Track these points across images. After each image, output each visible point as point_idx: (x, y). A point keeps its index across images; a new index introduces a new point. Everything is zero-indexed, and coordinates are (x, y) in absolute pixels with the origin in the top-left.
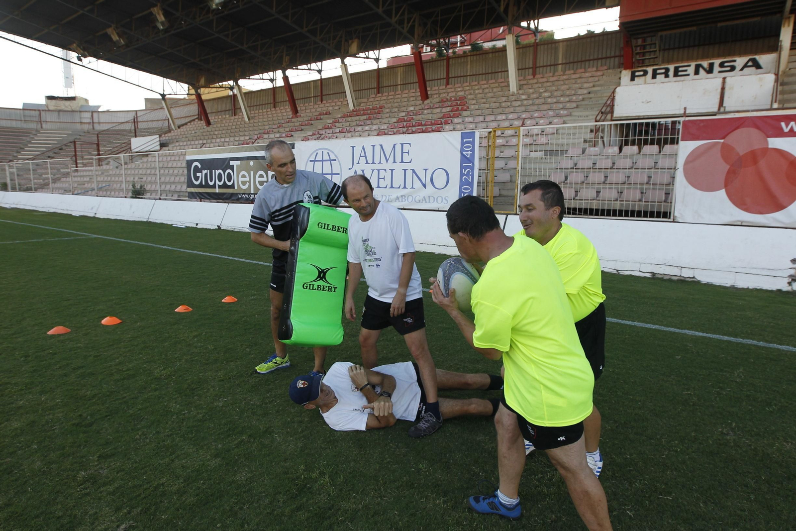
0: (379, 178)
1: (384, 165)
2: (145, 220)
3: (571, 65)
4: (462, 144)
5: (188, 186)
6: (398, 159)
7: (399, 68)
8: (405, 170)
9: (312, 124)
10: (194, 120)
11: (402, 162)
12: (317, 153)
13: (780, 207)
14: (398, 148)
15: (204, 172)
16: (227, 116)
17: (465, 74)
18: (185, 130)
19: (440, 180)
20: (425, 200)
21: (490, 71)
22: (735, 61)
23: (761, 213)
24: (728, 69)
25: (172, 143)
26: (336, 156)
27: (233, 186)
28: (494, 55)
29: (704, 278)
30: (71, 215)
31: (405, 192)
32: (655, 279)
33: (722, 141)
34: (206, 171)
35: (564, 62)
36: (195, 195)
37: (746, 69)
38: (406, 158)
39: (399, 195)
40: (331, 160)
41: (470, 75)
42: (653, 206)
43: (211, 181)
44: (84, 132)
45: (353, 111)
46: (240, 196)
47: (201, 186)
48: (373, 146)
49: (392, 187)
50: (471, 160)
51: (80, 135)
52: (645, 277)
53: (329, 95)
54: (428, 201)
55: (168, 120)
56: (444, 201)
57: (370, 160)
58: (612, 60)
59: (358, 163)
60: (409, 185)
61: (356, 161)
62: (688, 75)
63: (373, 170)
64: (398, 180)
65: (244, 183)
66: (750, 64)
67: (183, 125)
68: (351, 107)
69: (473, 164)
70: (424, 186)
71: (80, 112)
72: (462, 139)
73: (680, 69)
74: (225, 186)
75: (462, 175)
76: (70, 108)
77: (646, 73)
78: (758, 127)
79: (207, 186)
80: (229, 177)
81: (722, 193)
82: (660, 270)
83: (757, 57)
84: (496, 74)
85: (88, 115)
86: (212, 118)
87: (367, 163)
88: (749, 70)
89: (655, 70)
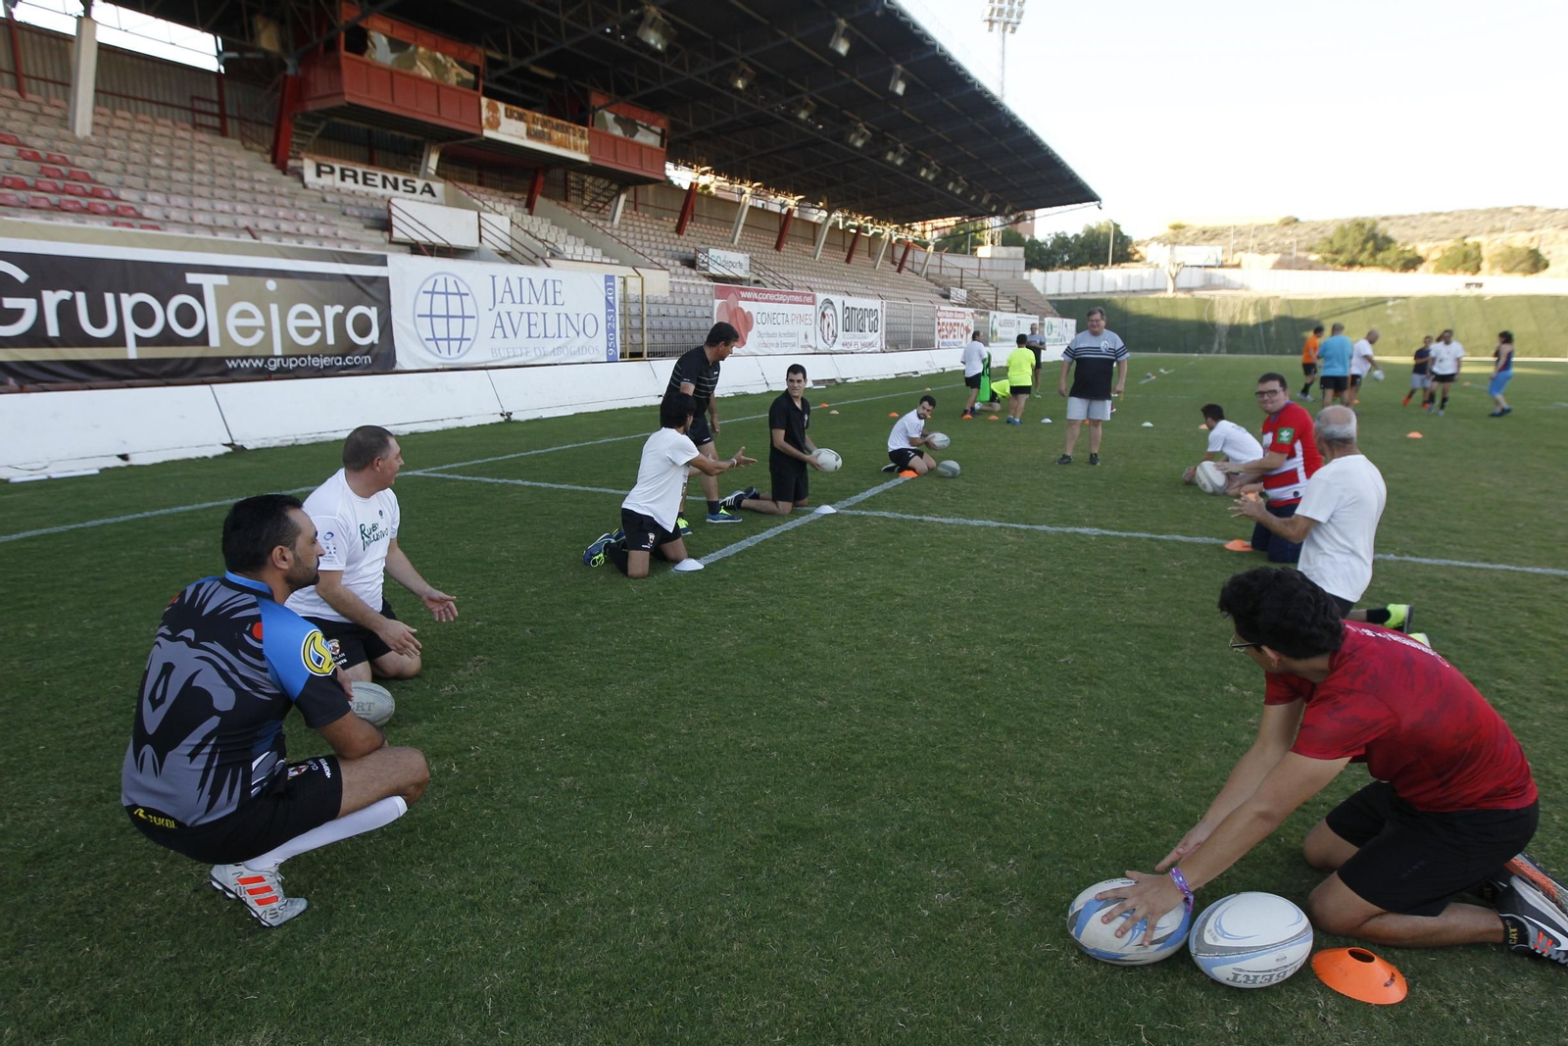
0: (529, 325)
1: (534, 307)
4: (606, 285)
6: (551, 300)
8: (559, 315)
11: (555, 304)
12: (436, 281)
15: (52, 299)
19: (591, 327)
20: (579, 351)
22: (414, 182)
24: (410, 189)
26: (469, 288)
27: (203, 339)
31: (560, 342)
34: (66, 295)
37: (425, 194)
38: (559, 299)
39: (556, 346)
40: (460, 295)
43: (99, 320)
46: (231, 364)
47: (36, 336)
48: (521, 280)
49: (545, 336)
50: (613, 307)
54: (581, 352)
56: (595, 351)
57: (518, 300)
59: (502, 302)
60: (563, 334)
61: (498, 299)
62: (376, 186)
63: (522, 313)
64: (552, 330)
66: (427, 189)
70: (578, 334)
72: (606, 282)
73: (369, 176)
75: (607, 322)
77: (333, 171)
80: (186, 316)
83: (431, 183)
87: (514, 302)
88: (427, 196)
89: (342, 170)
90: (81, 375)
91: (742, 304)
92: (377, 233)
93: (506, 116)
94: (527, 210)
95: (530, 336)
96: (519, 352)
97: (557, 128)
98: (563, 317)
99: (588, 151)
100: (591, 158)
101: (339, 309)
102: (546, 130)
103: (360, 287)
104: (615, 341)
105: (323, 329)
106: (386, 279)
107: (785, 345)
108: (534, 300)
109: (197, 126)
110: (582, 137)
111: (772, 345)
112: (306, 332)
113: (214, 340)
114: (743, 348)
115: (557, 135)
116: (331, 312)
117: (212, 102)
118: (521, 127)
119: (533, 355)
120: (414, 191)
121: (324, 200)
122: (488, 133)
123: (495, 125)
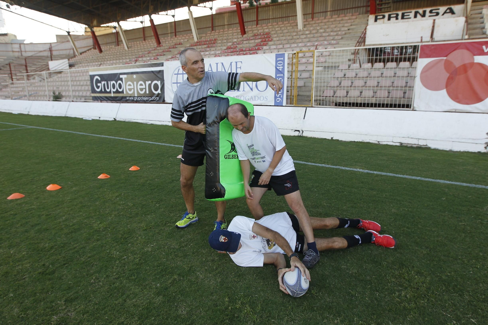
2: (64, 116)
3: (336, 12)
5: (93, 92)
7: (226, 14)
9: (170, 51)
10: (90, 49)
12: (179, 69)
13: (479, 100)
14: (234, 65)
15: (103, 83)
16: (113, 46)
17: (268, 18)
18: (85, 56)
20: (252, 98)
21: (284, 16)
22: (439, 9)
23: (467, 104)
24: (435, 14)
25: (76, 64)
27: (123, 92)
28: (287, 5)
29: (433, 145)
30: (11, 113)
32: (402, 146)
33: (445, 58)
35: (331, 10)
36: (97, 98)
37: (445, 15)
41: (272, 19)
42: (396, 101)
43: (108, 88)
44: (16, 58)
45: (197, 42)
46: (128, 98)
47: (101, 92)
48: (217, 64)
50: (282, 72)
51: (13, 60)
52: (396, 146)
53: (180, 32)
54: (254, 99)
55: (73, 49)
56: (265, 99)
58: (362, 8)
62: (410, 18)
65: (130, 90)
66: (448, 11)
67: (83, 52)
68: (196, 39)
69: (284, 75)
71: (12, 44)
72: (276, 58)
74: (117, 92)
76: (4, 41)
77: (384, 17)
78: (468, 49)
79: (106, 92)
80: (120, 86)
81: (444, 92)
82: (406, 141)
83: (453, 7)
84: (288, 18)
85: (18, 46)
86: (103, 48)
89: (390, 15)
90: (107, 100)
91: (479, 59)
101: (150, 82)
103: (155, 75)
104: (282, 94)
105: (145, 89)
106: (163, 71)
112: (142, 89)
114: (478, 106)
116: (148, 83)
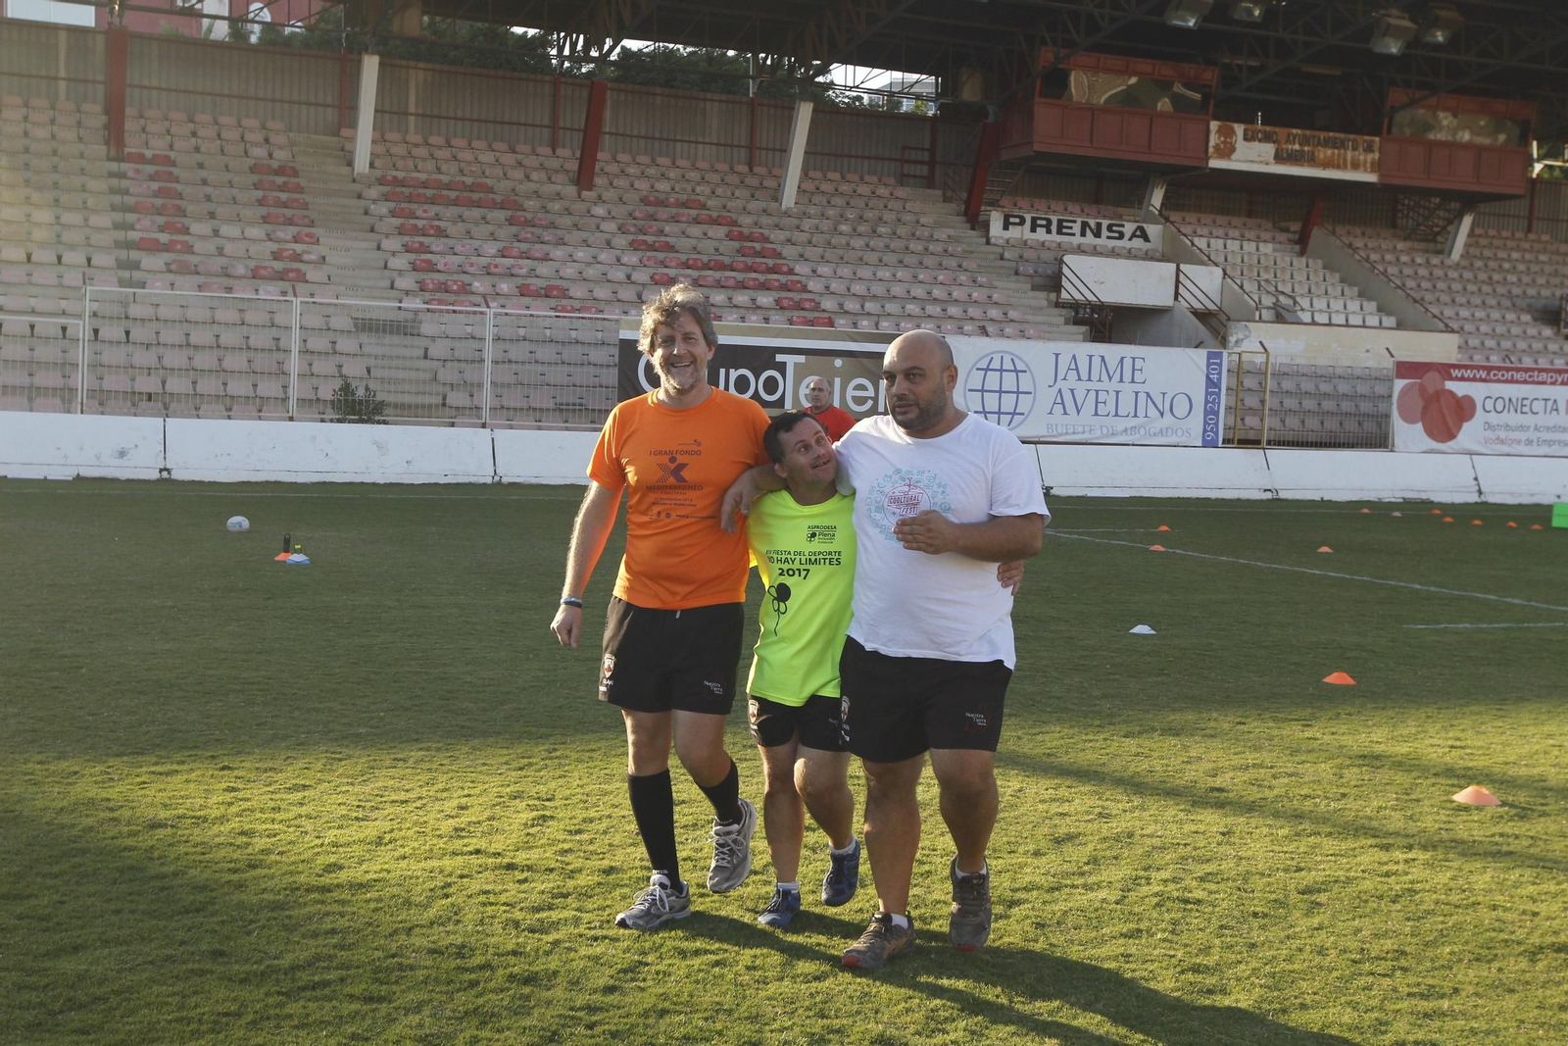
0: (1097, 402)
1: (1105, 384)
4: (1209, 365)
6: (1127, 376)
8: (1137, 393)
11: (1133, 381)
12: (992, 358)
14: (1128, 363)
19: (1181, 408)
20: (1162, 432)
22: (1123, 226)
24: (1117, 235)
26: (1027, 365)
27: (780, 402)
31: (1135, 422)
33: (1419, 381)
38: (1138, 377)
39: (1129, 425)
40: (1016, 371)
48: (1091, 357)
49: (1117, 415)
50: (1217, 385)
56: (1185, 433)
57: (1084, 376)
59: (1065, 379)
60: (1141, 412)
61: (1061, 376)
63: (1089, 391)
64: (1126, 409)
69: (1220, 390)
70: (1162, 414)
72: (1209, 358)
73: (1065, 224)
75: (1207, 402)
77: (1022, 222)
78: (1439, 372)
80: (771, 385)
87: (1080, 379)
88: (1138, 243)
89: (1034, 220)
91: (1450, 385)
92: (1043, 295)
93: (1245, 139)
94: (1297, 248)
95: (1096, 414)
96: (1080, 429)
97: (1326, 144)
98: (1142, 397)
99: (1376, 167)
100: (1381, 176)
102: (1306, 149)
104: (1217, 424)
107: (1550, 443)
108: (1104, 376)
109: (903, 180)
110: (1369, 149)
111: (1519, 442)
113: (788, 406)
114: (1452, 444)
115: (1324, 153)
117: (923, 149)
118: (1268, 149)
119: (1098, 433)
120: (1121, 236)
121: (1002, 258)
122: (1215, 163)
123: (1227, 151)
